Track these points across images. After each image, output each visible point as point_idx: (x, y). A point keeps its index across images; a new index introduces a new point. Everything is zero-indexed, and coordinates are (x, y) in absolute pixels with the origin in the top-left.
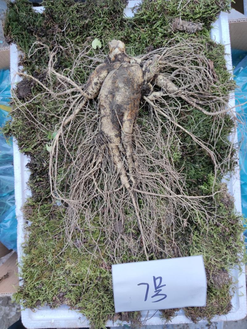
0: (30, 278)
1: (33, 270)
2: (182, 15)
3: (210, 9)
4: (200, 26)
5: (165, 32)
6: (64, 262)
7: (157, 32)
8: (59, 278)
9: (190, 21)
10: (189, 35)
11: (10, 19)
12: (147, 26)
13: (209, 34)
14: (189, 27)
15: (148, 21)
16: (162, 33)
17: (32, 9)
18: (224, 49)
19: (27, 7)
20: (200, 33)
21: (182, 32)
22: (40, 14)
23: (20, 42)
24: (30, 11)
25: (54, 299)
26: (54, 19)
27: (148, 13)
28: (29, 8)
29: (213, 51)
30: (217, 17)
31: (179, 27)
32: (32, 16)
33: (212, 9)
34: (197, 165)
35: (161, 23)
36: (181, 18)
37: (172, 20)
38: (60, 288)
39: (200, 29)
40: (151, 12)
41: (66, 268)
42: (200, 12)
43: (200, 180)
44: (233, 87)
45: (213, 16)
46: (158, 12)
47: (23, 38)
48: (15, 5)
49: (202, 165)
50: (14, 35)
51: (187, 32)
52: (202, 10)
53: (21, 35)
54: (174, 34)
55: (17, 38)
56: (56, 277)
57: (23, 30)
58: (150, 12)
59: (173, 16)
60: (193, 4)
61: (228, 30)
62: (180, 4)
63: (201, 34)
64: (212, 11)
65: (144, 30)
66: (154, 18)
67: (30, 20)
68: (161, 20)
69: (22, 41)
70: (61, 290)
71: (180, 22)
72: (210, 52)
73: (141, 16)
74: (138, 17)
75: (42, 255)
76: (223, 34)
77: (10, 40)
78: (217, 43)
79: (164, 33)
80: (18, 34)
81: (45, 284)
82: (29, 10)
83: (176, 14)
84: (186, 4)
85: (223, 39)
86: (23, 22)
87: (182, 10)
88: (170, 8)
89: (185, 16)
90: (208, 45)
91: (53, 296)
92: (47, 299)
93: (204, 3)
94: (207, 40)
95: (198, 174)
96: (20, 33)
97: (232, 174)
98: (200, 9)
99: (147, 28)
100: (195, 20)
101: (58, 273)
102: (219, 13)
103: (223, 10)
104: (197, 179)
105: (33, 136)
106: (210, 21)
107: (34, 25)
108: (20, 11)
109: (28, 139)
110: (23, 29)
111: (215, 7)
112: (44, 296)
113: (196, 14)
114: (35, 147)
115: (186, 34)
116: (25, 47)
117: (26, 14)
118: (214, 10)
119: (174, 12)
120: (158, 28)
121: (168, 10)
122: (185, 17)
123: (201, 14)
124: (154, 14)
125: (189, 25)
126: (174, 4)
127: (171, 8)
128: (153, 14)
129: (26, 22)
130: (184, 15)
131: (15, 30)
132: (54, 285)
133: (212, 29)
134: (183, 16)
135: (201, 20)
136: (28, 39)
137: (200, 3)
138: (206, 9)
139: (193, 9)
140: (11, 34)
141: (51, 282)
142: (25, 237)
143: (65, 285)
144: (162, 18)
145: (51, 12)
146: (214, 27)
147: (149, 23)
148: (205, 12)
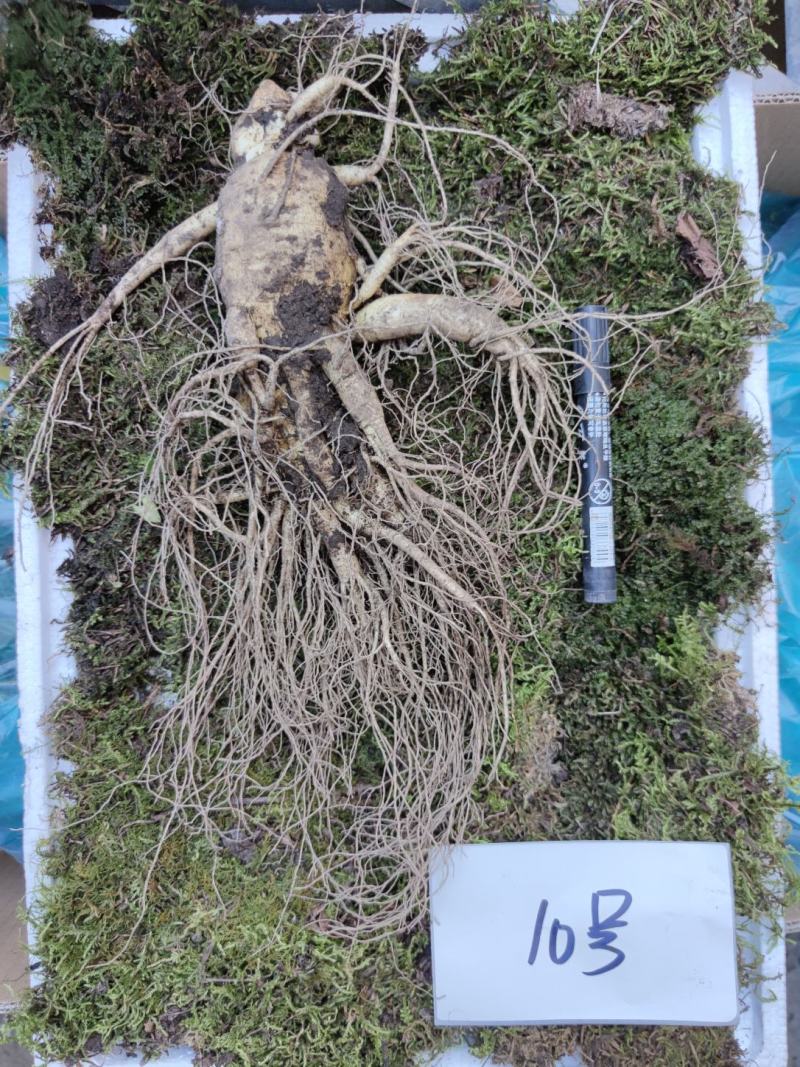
0: (67, 960)
1: (77, 934)
2: (604, 72)
3: (698, 59)
4: (659, 115)
5: (546, 131)
6: (186, 903)
7: (516, 128)
8: (168, 960)
9: (627, 95)
10: (623, 142)
11: (9, 60)
12: (485, 105)
13: (687, 143)
14: (623, 117)
15: (489, 90)
16: (533, 133)
17: (90, 28)
18: (736, 195)
19: (70, 18)
20: (659, 137)
21: (602, 134)
22: (115, 44)
23: (44, 141)
24: (80, 35)
25: (148, 1028)
26: (166, 65)
27: (490, 62)
28: (77, 23)
29: (702, 200)
30: (717, 86)
31: (593, 117)
32: (90, 53)
33: (705, 58)
34: (638, 582)
35: (530, 96)
36: (601, 84)
37: (569, 90)
38: (170, 993)
39: (661, 124)
40: (501, 59)
41: (192, 926)
42: (664, 68)
43: (649, 631)
44: (766, 325)
45: (704, 83)
46: (524, 60)
47: (55, 127)
48: (30, 10)
49: (657, 581)
50: (22, 115)
51: (617, 133)
52: (669, 62)
53: (48, 117)
54: (573, 139)
55: (34, 127)
56: (156, 955)
57: (53, 100)
58: (498, 57)
59: (572, 76)
60: (641, 39)
61: (753, 134)
62: (599, 36)
63: (662, 141)
64: (702, 68)
65: (473, 118)
66: (508, 78)
67: (82, 65)
68: (531, 88)
69: (50, 139)
70: (172, 999)
71: (594, 99)
72: (693, 206)
73: (463, 70)
74: (454, 74)
75: (110, 882)
76: (734, 146)
77: (7, 133)
78: (714, 175)
79: (541, 135)
80: (36, 112)
81: (116, 981)
82: (76, 31)
83: (583, 69)
84: (617, 36)
85: (735, 164)
86: (56, 71)
87: (604, 57)
88: (563, 47)
89: (612, 77)
90: (685, 181)
91: (146, 1019)
92: (124, 1031)
93: (677, 39)
94: (682, 164)
95: (640, 610)
96: (45, 111)
97: (753, 613)
98: (663, 57)
99: (482, 111)
100: (643, 91)
101: (164, 940)
102: (725, 73)
103: (737, 65)
104: (638, 627)
105: (85, 468)
106: (692, 99)
107: (93, 83)
108: (47, 32)
109: (69, 480)
110: (56, 96)
111: (714, 52)
112: (112, 1019)
113: (650, 72)
114: (91, 508)
115: (613, 139)
116: (60, 159)
117: (66, 43)
118: (709, 63)
119: (578, 63)
120: (519, 114)
121: (556, 54)
122: (613, 83)
123: (665, 75)
124: (511, 66)
125: (624, 110)
126: (578, 35)
127: (566, 50)
128: (506, 66)
129: (66, 70)
130: (608, 75)
131: (26, 99)
132: (148, 982)
133: (698, 127)
134: (605, 77)
135: (665, 95)
136: (70, 131)
137: (664, 36)
138: (683, 58)
139: (641, 56)
140: (11, 113)
141: (139, 972)
142: (52, 817)
143: (184, 983)
144: (537, 80)
145: (158, 40)
146: (706, 120)
147: (490, 96)
148: (679, 69)
